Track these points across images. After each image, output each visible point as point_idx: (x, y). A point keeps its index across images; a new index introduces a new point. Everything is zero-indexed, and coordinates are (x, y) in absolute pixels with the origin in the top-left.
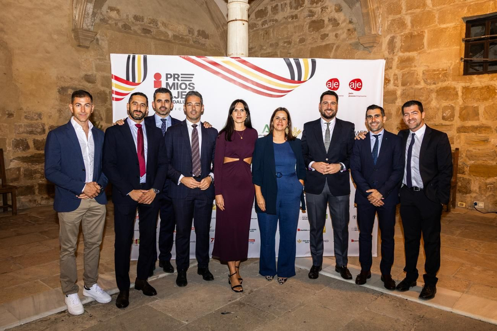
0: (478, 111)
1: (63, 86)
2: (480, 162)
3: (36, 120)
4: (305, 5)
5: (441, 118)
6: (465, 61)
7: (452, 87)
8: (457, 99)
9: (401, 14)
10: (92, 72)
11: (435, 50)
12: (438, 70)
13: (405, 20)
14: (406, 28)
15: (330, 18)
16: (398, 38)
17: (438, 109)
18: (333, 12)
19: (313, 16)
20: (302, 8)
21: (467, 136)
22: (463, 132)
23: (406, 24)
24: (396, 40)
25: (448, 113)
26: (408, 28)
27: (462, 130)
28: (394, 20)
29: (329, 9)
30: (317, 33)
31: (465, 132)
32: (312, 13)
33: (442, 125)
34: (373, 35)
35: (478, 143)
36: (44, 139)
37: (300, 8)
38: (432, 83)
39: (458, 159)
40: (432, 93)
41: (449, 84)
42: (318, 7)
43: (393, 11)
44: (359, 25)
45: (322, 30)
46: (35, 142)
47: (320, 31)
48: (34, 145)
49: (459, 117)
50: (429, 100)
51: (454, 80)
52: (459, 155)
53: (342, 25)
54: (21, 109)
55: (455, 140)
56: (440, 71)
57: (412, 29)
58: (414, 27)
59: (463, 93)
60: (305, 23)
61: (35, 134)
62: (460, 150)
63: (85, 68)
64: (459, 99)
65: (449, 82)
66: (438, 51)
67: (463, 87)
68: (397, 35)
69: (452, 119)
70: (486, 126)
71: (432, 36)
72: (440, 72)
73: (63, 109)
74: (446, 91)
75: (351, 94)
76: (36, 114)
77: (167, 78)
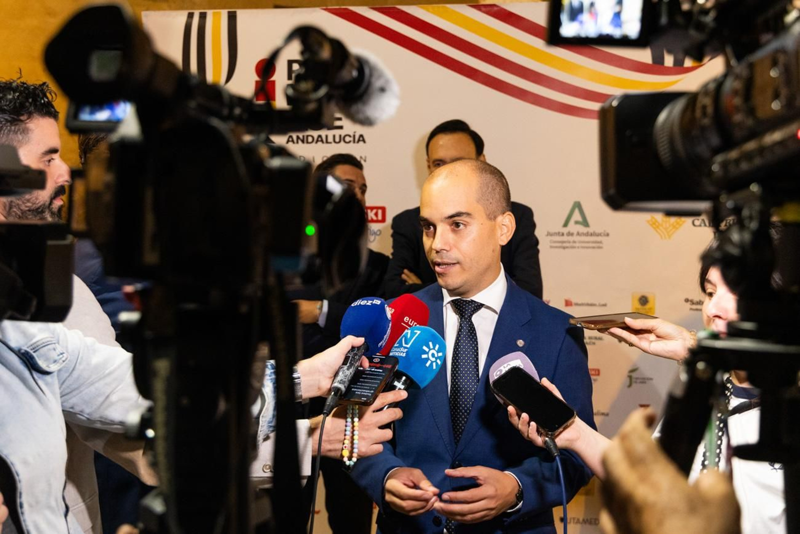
77: (290, 73)
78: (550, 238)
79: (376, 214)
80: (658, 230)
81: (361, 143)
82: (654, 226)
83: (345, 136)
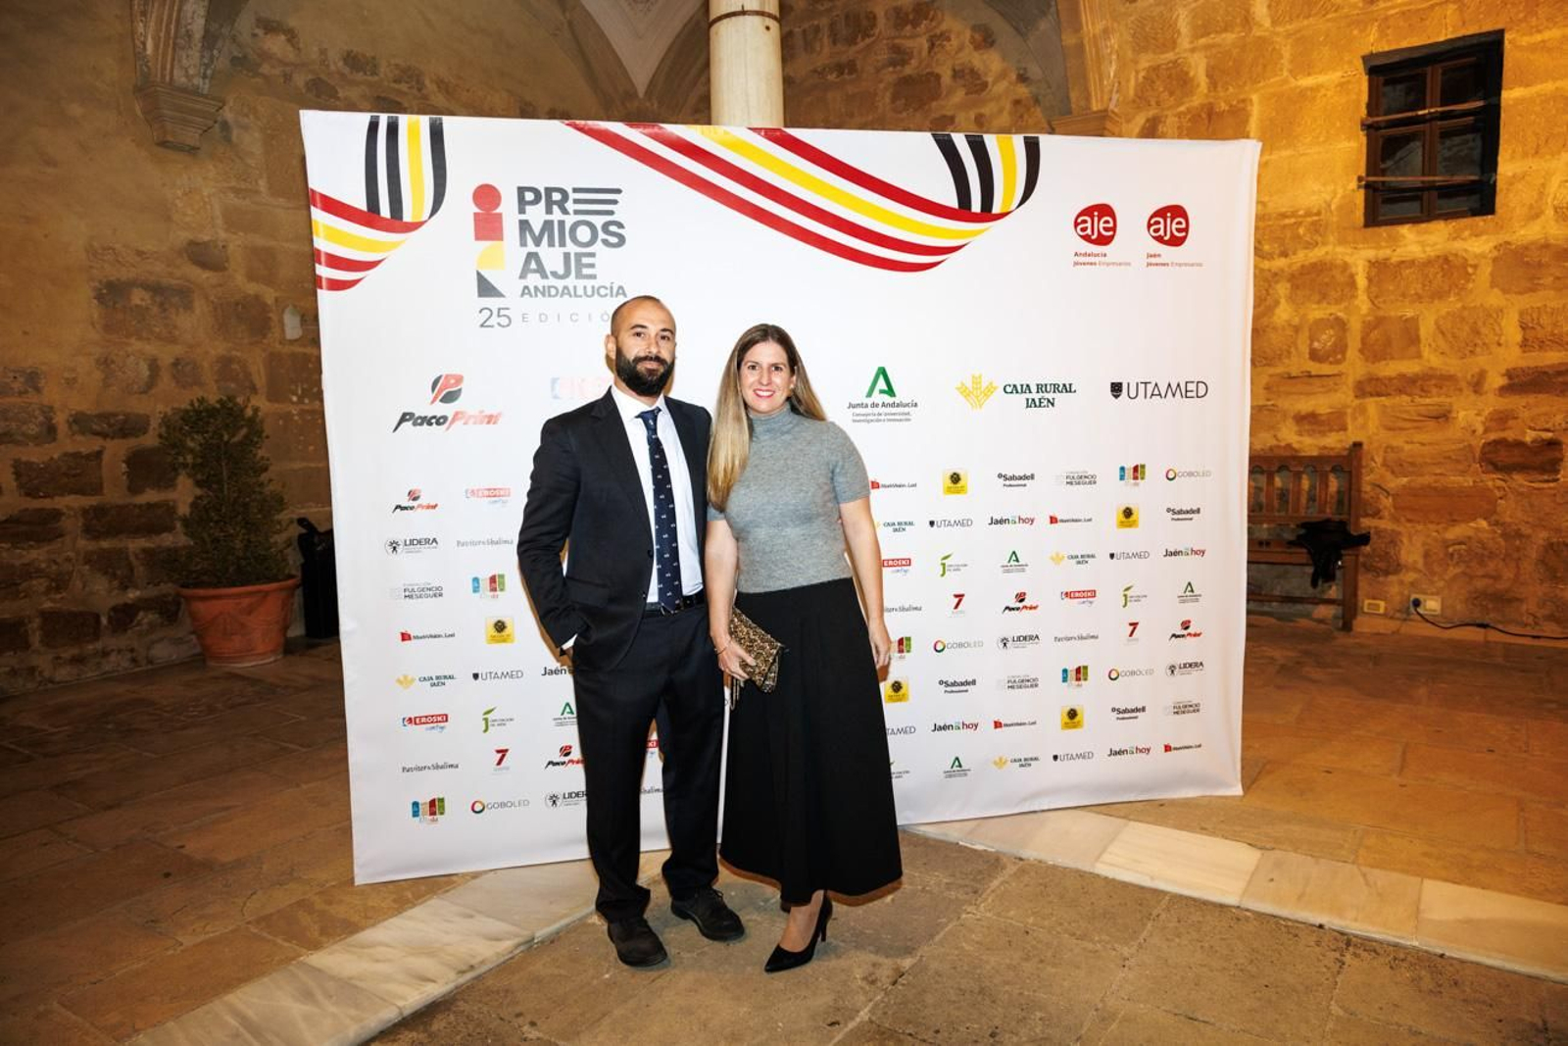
0: (1417, 329)
1: (112, 278)
2: (1427, 480)
3: (20, 394)
4: (877, 31)
5: (1307, 356)
6: (1368, 186)
7: (1339, 262)
8: (1354, 297)
9: (1177, 50)
10: (215, 232)
11: (1285, 153)
12: (1294, 214)
13: (1190, 66)
14: (1191, 93)
15: (957, 68)
16: (1168, 121)
17: (1297, 329)
18: (967, 51)
19: (904, 63)
20: (868, 41)
21: (1384, 406)
22: (1372, 395)
23: (1192, 79)
24: (1165, 129)
25: (1327, 339)
26: (1200, 89)
27: (1369, 388)
28: (1156, 69)
29: (955, 42)
30: (918, 115)
31: (1379, 395)
32: (900, 56)
33: (1310, 376)
34: (1095, 112)
35: (1415, 424)
36: (52, 459)
37: (863, 39)
38: (1277, 252)
39: (1361, 473)
40: (1277, 282)
41: (1327, 253)
42: (919, 36)
43: (1153, 41)
44: (1050, 87)
45: (934, 104)
46: (20, 470)
47: (927, 107)
48: (16, 480)
49: (1361, 351)
50: (1268, 303)
51: (1342, 241)
52: (1364, 464)
53: (995, 89)
55: (1349, 420)
56: (1301, 216)
57: (1212, 94)
58: (1219, 89)
59: (1370, 280)
60: (882, 86)
61: (18, 443)
62: (1365, 447)
63: (187, 219)
64: (1360, 298)
65: (1329, 248)
66: (1293, 156)
67: (1370, 261)
68: (1166, 113)
69: (1339, 356)
70: (1441, 375)
71: (1274, 114)
72: (1300, 220)
73: (117, 355)
74: (1318, 275)
75: (1155, 256)
76: (17, 375)
77: (522, 204)
78: (852, 410)
80: (969, 398)
82: (965, 394)
83: (599, 288)
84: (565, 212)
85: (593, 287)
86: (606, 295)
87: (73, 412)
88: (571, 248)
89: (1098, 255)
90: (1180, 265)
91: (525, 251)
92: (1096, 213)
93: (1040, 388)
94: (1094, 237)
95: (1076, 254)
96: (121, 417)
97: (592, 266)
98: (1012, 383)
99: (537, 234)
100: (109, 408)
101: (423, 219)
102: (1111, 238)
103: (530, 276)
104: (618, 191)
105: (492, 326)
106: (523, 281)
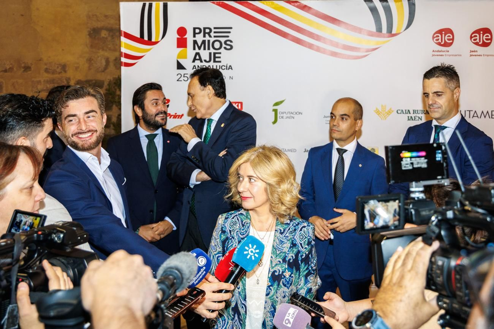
3: (60, 73)
54: (40, 60)
73: (94, 57)
75: (474, 51)
76: (59, 66)
77: (195, 34)
78: (325, 119)
79: (238, 106)
80: (380, 115)
81: (230, 70)
82: (378, 113)
83: (222, 66)
84: (210, 36)
85: (220, 66)
86: (225, 69)
87: (77, 80)
88: (212, 51)
89: (444, 51)
90: (488, 56)
91: (195, 52)
92: (443, 33)
93: (414, 112)
94: (442, 43)
95: (433, 51)
96: (94, 82)
97: (220, 57)
98: (401, 109)
99: (199, 45)
100: (89, 78)
101: (159, 40)
102: (451, 44)
103: (196, 61)
104: (231, 28)
105: (181, 81)
106: (193, 63)
